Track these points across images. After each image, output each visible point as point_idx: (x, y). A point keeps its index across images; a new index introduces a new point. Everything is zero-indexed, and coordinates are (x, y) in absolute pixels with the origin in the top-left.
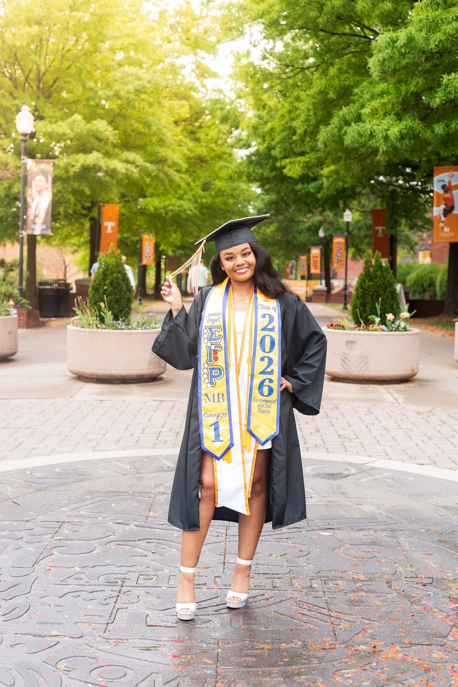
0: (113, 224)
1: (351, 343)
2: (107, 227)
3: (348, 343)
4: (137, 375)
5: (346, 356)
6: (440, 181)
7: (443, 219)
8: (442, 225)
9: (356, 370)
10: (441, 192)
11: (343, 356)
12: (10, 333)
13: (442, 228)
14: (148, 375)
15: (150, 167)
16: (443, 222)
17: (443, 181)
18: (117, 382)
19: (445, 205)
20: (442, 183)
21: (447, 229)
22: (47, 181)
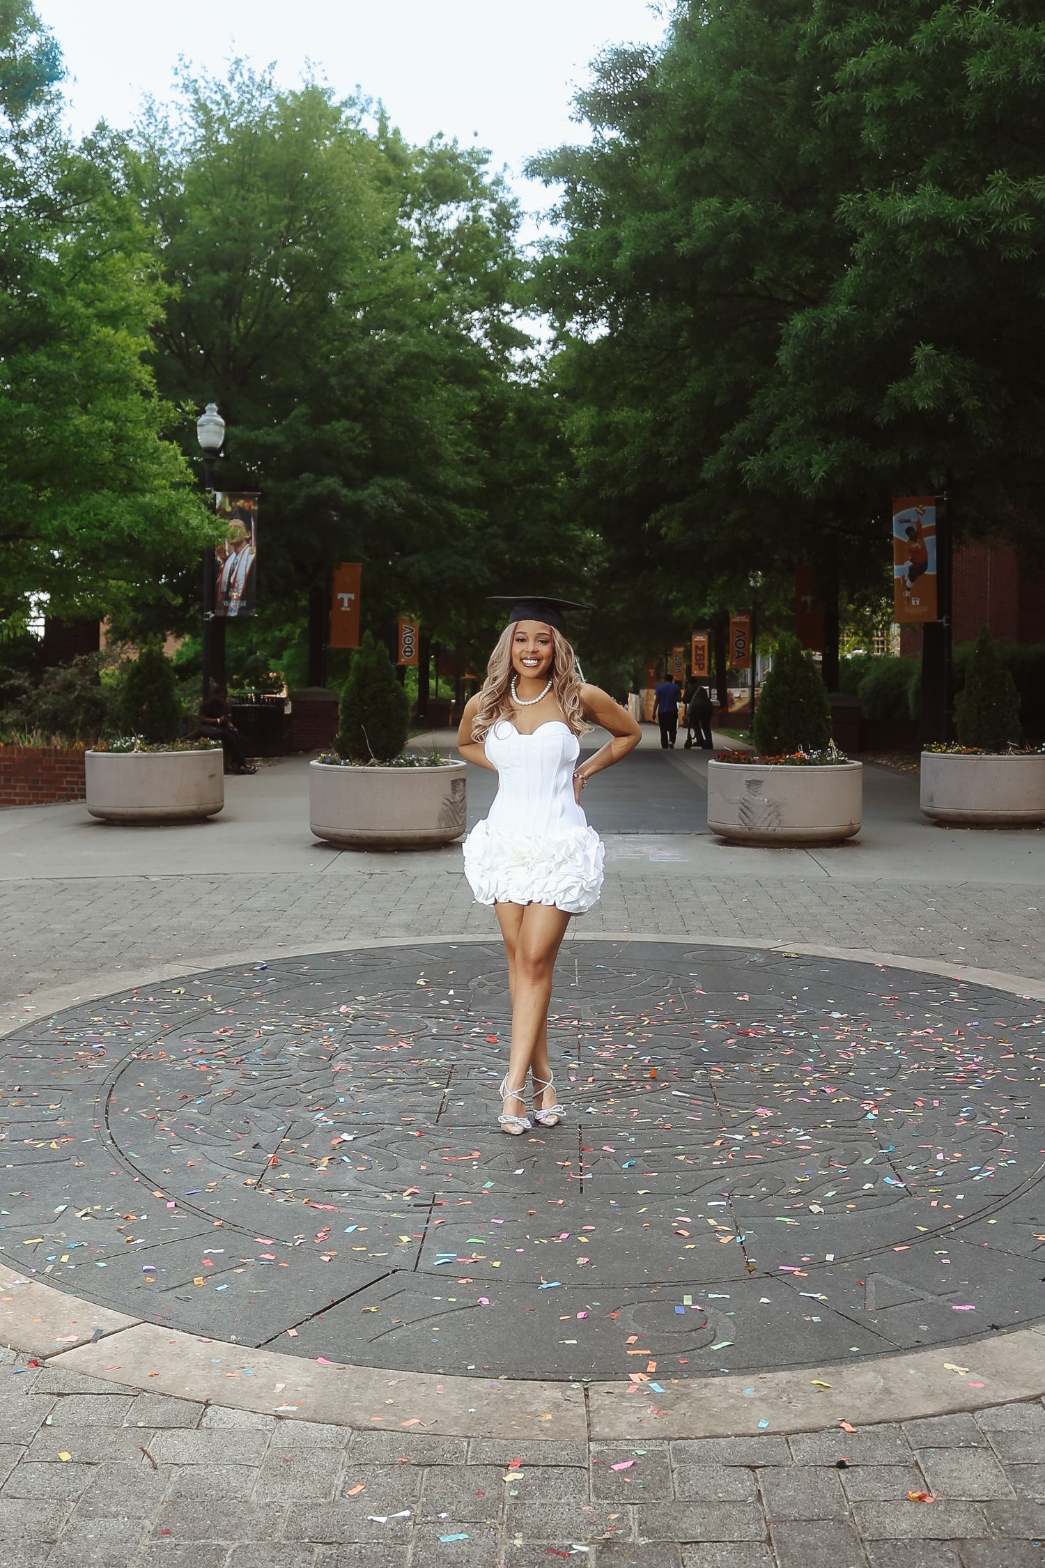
0: (352, 596)
1: (753, 784)
2: (342, 599)
3: (749, 783)
4: (421, 838)
5: (746, 804)
6: (901, 521)
7: (909, 583)
8: (907, 593)
9: (762, 824)
10: (906, 539)
11: (743, 804)
12: (212, 776)
13: (909, 599)
14: (438, 837)
15: (421, 499)
16: (909, 589)
17: (909, 521)
18: (389, 849)
19: (911, 561)
20: (907, 525)
21: (915, 602)
22: (248, 528)
